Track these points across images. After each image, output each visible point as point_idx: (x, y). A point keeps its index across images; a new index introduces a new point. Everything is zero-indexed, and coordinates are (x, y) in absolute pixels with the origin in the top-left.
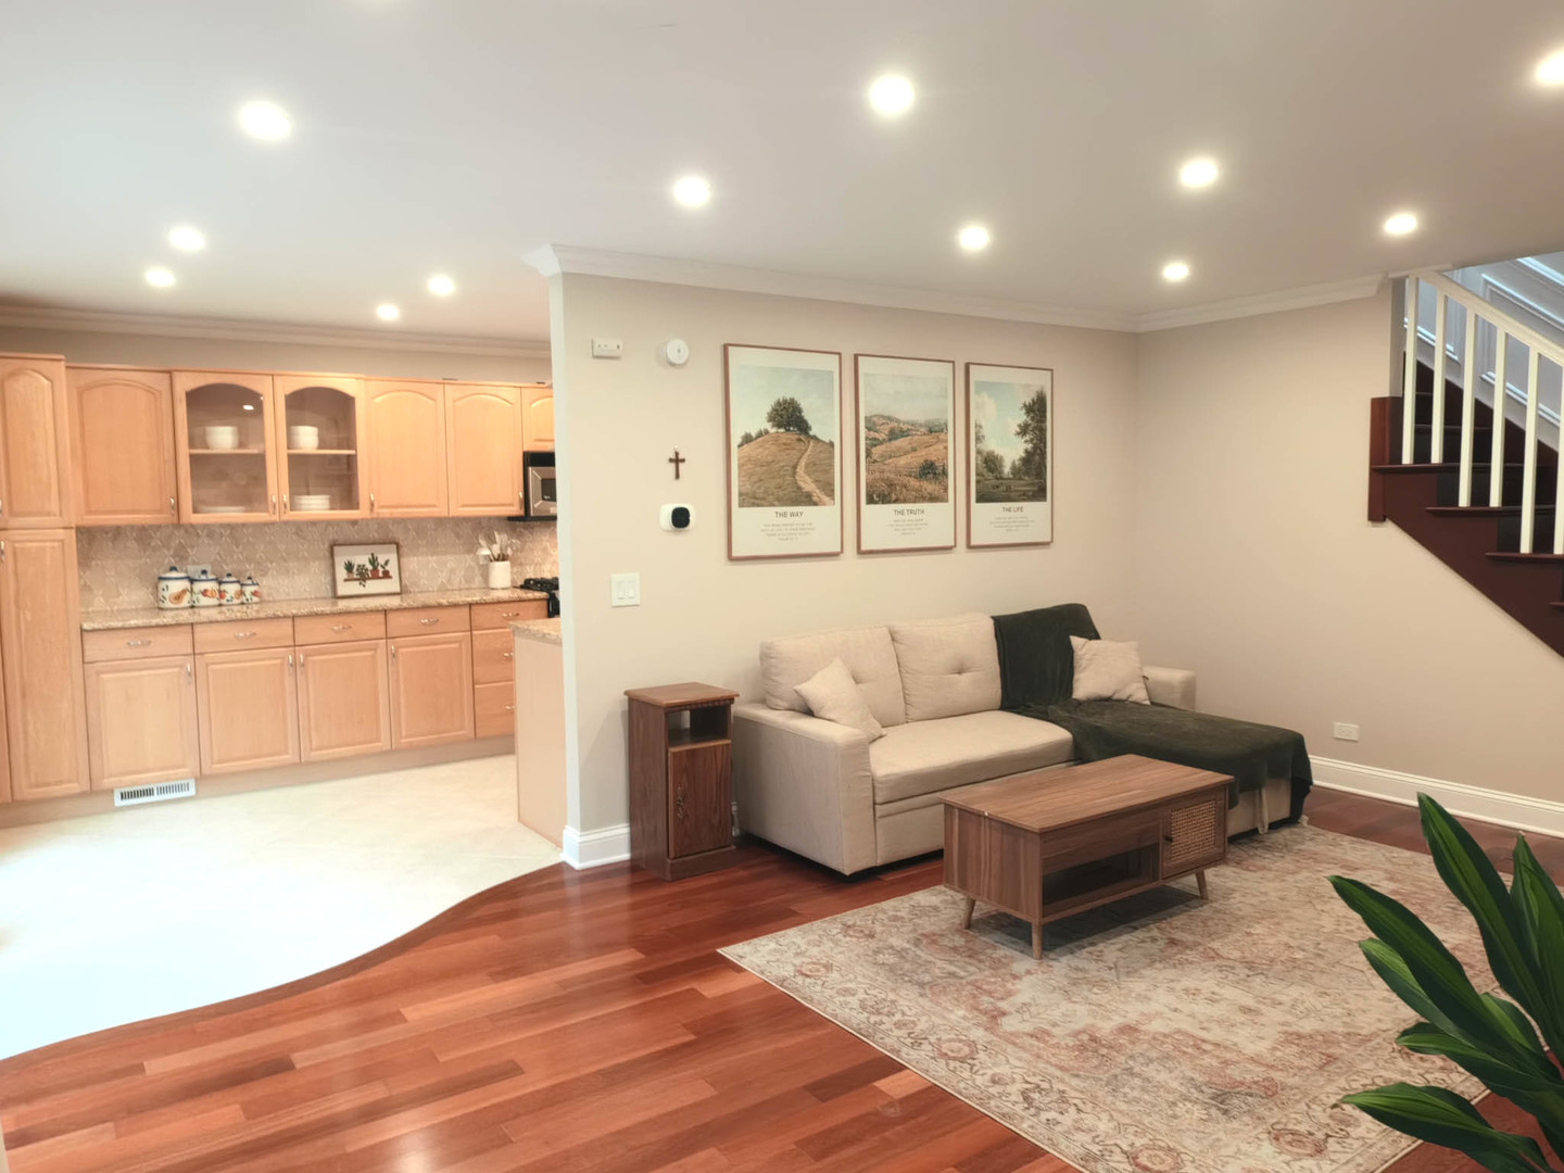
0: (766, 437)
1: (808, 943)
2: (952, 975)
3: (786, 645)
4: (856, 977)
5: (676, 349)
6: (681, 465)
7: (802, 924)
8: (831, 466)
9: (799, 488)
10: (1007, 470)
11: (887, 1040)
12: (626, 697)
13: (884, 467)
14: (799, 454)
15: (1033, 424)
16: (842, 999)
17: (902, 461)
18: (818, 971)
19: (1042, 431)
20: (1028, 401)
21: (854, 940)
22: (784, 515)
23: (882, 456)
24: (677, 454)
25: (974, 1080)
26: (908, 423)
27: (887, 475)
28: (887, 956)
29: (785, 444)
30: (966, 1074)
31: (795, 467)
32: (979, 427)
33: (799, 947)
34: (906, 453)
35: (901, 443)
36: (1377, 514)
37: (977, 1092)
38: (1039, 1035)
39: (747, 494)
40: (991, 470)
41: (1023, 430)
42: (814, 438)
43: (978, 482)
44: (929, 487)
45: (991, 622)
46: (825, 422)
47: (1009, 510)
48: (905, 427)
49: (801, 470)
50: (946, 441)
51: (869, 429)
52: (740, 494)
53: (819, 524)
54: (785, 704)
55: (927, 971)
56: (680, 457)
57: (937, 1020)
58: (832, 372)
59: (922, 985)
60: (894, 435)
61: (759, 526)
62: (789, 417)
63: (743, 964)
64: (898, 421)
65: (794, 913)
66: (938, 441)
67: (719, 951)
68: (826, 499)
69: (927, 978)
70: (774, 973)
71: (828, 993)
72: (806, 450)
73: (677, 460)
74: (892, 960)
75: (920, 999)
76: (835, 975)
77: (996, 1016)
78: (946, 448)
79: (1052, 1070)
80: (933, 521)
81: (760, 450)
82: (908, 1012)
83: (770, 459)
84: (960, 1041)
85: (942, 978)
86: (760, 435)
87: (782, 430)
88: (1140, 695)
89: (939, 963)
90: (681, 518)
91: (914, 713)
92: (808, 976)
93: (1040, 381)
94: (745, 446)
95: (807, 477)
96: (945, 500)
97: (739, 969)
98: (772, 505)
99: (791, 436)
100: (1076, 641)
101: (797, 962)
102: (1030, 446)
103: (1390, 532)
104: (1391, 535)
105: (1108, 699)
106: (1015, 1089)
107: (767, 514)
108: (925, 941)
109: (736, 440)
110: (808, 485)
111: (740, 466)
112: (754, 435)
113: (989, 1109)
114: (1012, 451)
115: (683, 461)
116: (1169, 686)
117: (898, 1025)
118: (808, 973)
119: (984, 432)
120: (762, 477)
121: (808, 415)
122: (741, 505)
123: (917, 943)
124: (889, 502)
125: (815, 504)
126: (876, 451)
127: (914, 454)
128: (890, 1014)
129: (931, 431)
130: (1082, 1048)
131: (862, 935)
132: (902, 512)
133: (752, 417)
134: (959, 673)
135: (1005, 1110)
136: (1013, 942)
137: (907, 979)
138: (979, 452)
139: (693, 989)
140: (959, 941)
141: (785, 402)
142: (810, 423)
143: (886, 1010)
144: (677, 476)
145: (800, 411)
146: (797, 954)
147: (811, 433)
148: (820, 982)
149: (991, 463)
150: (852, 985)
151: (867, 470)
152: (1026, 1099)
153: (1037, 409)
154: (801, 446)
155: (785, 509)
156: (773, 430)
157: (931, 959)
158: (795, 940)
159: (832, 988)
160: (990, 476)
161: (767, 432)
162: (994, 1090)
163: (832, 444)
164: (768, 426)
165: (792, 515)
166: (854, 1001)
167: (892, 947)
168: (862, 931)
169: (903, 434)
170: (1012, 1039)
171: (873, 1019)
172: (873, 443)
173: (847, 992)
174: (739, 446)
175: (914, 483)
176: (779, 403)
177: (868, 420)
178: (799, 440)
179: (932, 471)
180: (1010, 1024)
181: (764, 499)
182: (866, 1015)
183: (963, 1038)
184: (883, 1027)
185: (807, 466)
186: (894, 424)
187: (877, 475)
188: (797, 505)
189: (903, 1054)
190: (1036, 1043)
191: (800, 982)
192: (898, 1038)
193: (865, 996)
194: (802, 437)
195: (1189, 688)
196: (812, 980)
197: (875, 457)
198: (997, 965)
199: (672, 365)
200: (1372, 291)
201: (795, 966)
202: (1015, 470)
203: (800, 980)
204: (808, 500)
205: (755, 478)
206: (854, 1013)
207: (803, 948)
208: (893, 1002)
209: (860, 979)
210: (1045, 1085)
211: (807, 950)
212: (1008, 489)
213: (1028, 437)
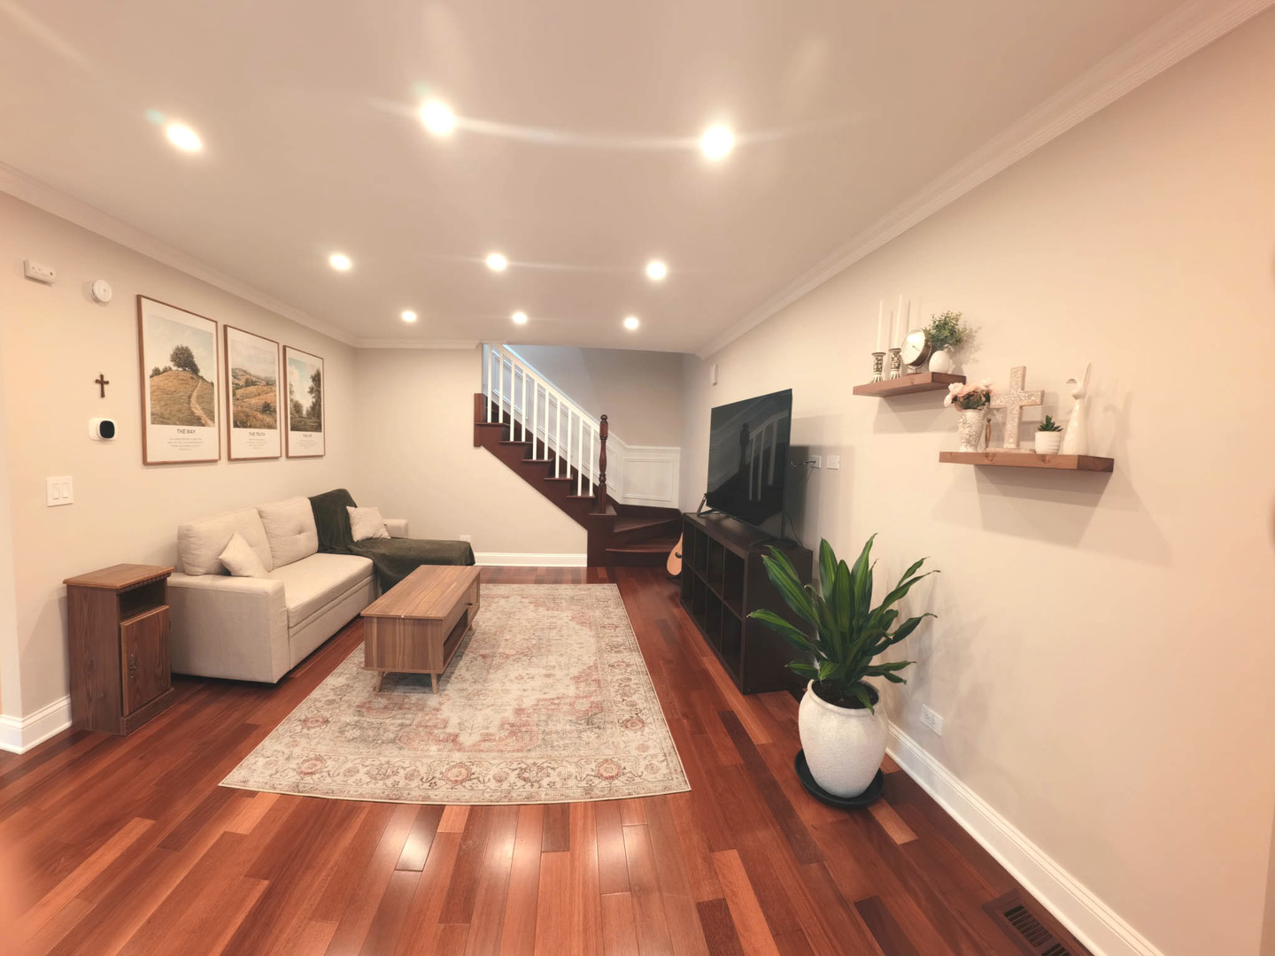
0: (169, 372)
1: (287, 745)
2: (402, 725)
3: (201, 526)
4: (346, 758)
5: (102, 289)
6: (105, 386)
7: (268, 733)
8: (212, 399)
9: (193, 413)
10: (304, 413)
11: (413, 793)
12: (65, 585)
13: (243, 404)
14: (191, 389)
15: (315, 388)
16: (353, 779)
17: (253, 401)
18: (315, 765)
19: (319, 392)
20: (313, 374)
21: (318, 729)
22: (183, 431)
23: (242, 396)
24: (102, 376)
25: (489, 787)
26: (255, 377)
27: (244, 409)
28: (351, 732)
29: (182, 380)
30: (481, 787)
31: (190, 397)
32: (291, 385)
33: (283, 753)
34: (255, 396)
35: (252, 389)
36: (477, 444)
37: (499, 794)
38: (487, 738)
39: (158, 415)
40: (298, 412)
41: (311, 391)
42: (202, 378)
43: (291, 418)
44: (268, 419)
45: (309, 501)
46: (209, 368)
47: (306, 436)
48: (254, 379)
49: (193, 400)
50: (275, 391)
51: (234, 377)
52: (152, 414)
53: (205, 439)
54: (203, 571)
55: (386, 730)
56: (105, 379)
57: (428, 761)
58: (211, 334)
59: (393, 741)
60: (249, 383)
61: (165, 439)
62: (184, 359)
63: (251, 787)
64: (250, 374)
65: (253, 727)
66: (271, 391)
67: (220, 784)
68: (209, 422)
69: (391, 736)
70: (285, 783)
71: (339, 779)
72: (196, 386)
73: (102, 382)
74: (357, 733)
75: (402, 752)
76: (330, 763)
77: (454, 739)
78: (275, 395)
79: (516, 755)
80: (268, 441)
81: (166, 382)
82: (405, 765)
83: (173, 389)
84: (454, 767)
85: (399, 731)
86: (166, 370)
87: (181, 369)
88: (386, 535)
89: (387, 721)
90: (107, 430)
91: (279, 562)
92: (312, 773)
93: (317, 364)
94: (155, 377)
95: (198, 406)
96: (275, 428)
97: (252, 794)
98: (175, 424)
99: (188, 374)
100: (350, 509)
101: (293, 764)
102: (314, 400)
103: (483, 451)
104: (483, 452)
105: (371, 538)
106: (513, 777)
107: (171, 431)
108: (363, 710)
109: (148, 372)
110: (198, 412)
111: (152, 393)
112: (161, 370)
113: (516, 800)
114: (307, 402)
115: (107, 383)
116: (398, 528)
117: (409, 777)
118: (310, 771)
119: (294, 389)
120: (168, 402)
121: (197, 360)
122: (153, 423)
123: (360, 713)
124: (246, 427)
125: (203, 425)
126: (239, 392)
127: (260, 397)
128: (395, 773)
129: (268, 384)
130: (513, 733)
131: (319, 723)
132: (253, 434)
133: (158, 357)
134: (300, 533)
135: (525, 794)
136: (415, 689)
137: (379, 742)
138: (291, 400)
139: (225, 832)
140: (383, 701)
141: (182, 348)
142: (199, 367)
143: (389, 772)
144: (103, 395)
145: (192, 357)
146: (288, 759)
147: (200, 374)
148: (325, 774)
149: (297, 407)
150: (349, 765)
151: (234, 404)
152: (525, 779)
153: (317, 379)
154: (192, 383)
155: (182, 427)
156: (174, 368)
157: (379, 721)
158: (275, 748)
159: (338, 775)
160: (297, 415)
161: (170, 369)
162: (505, 786)
163: (212, 384)
164: (171, 364)
165: (188, 432)
166: (362, 775)
167: (348, 724)
168: (317, 721)
169: (253, 383)
170: (475, 748)
171: (389, 782)
172: (237, 387)
173: (351, 772)
174: (151, 377)
175: (260, 416)
176: (178, 349)
177: (233, 370)
178: (192, 378)
179: (268, 409)
180: (467, 739)
181: (169, 419)
182: (381, 783)
183: (452, 764)
184: (400, 785)
185: (198, 397)
186: (248, 376)
187: (239, 408)
188: (191, 425)
189: (433, 797)
190: (490, 744)
191: (311, 781)
192: (418, 787)
193: (366, 769)
194: (195, 377)
195: (406, 528)
196: (318, 776)
197: (238, 396)
198: (421, 707)
199: (97, 300)
200: (474, 347)
201: (294, 770)
202: (308, 413)
203: (308, 779)
204: (198, 422)
205: (163, 403)
206: (371, 785)
207: (287, 751)
208: (388, 763)
209: (350, 757)
210: (524, 766)
211: (292, 752)
212: (305, 424)
213: (313, 395)
